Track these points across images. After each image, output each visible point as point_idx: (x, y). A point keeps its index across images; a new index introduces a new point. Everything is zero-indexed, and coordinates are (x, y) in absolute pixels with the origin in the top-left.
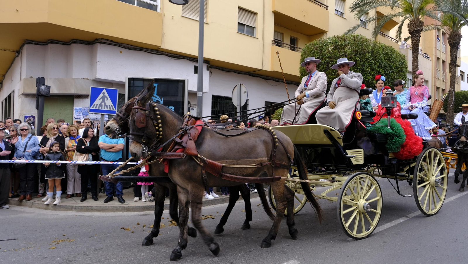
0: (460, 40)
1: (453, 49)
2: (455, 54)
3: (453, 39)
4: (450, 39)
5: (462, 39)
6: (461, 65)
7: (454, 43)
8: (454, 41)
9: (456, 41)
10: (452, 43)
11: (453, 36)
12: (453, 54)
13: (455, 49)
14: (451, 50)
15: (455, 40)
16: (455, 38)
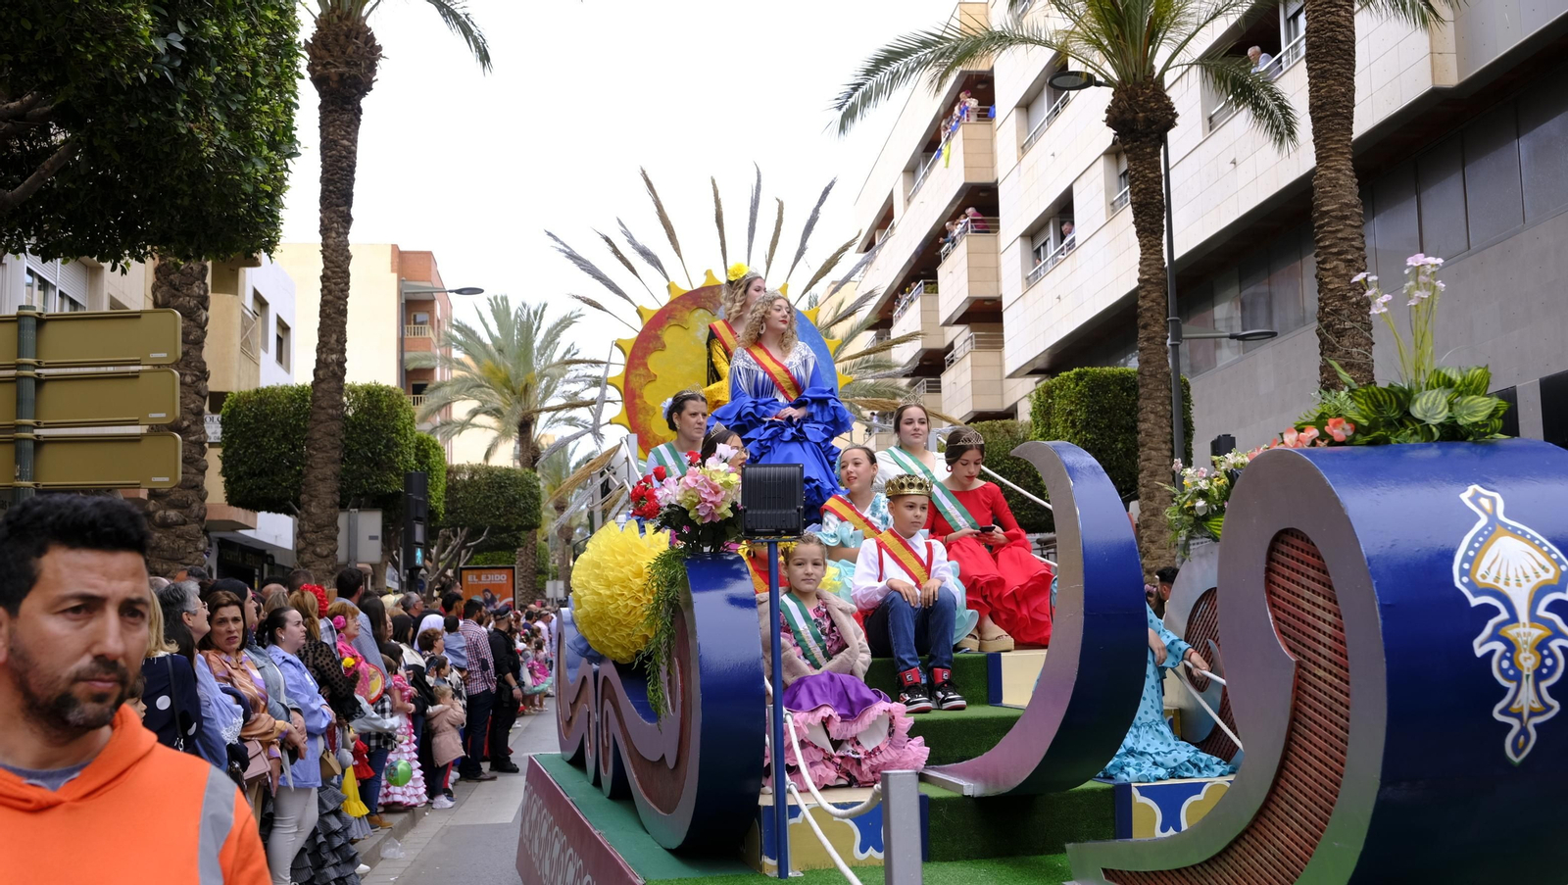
0: (372, 68)
1: (336, 115)
2: (344, 147)
3: (337, 52)
4: (324, 52)
5: (381, 63)
6: (263, 264)
7: (341, 75)
8: (342, 69)
9: (354, 71)
10: (335, 78)
11: (337, 35)
12: (335, 142)
13: (346, 117)
14: (322, 119)
15: (347, 64)
16: (350, 50)
